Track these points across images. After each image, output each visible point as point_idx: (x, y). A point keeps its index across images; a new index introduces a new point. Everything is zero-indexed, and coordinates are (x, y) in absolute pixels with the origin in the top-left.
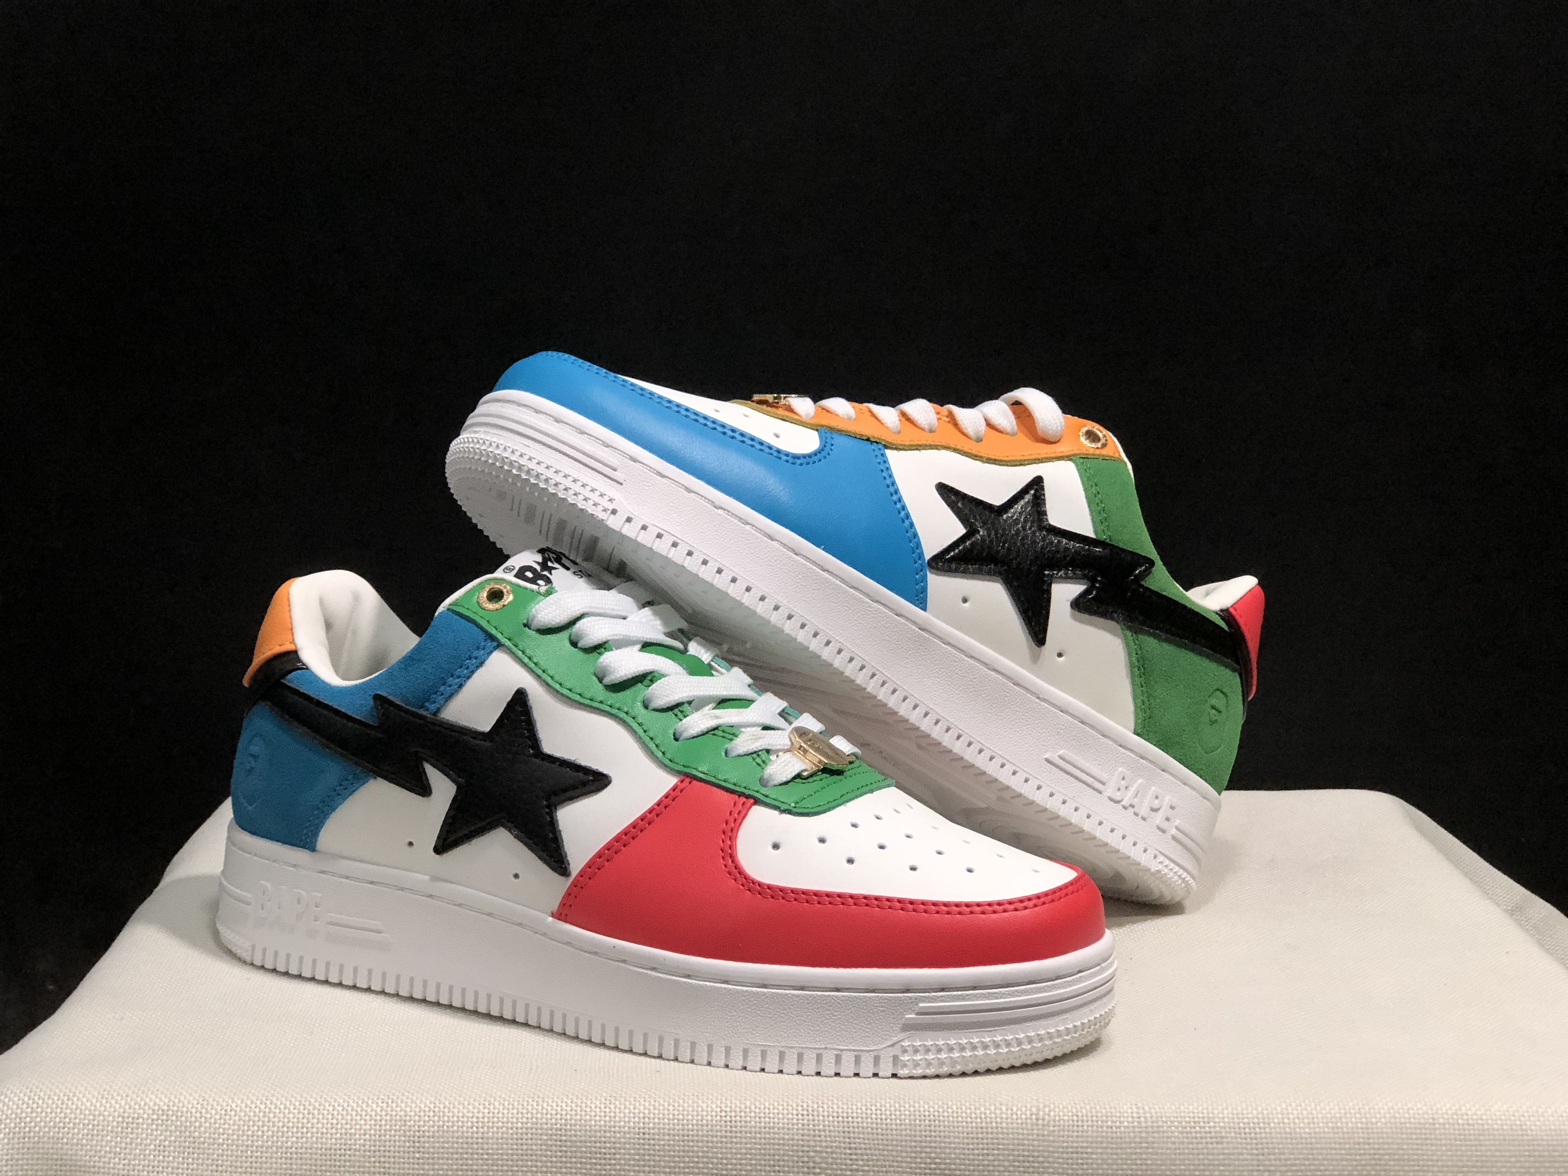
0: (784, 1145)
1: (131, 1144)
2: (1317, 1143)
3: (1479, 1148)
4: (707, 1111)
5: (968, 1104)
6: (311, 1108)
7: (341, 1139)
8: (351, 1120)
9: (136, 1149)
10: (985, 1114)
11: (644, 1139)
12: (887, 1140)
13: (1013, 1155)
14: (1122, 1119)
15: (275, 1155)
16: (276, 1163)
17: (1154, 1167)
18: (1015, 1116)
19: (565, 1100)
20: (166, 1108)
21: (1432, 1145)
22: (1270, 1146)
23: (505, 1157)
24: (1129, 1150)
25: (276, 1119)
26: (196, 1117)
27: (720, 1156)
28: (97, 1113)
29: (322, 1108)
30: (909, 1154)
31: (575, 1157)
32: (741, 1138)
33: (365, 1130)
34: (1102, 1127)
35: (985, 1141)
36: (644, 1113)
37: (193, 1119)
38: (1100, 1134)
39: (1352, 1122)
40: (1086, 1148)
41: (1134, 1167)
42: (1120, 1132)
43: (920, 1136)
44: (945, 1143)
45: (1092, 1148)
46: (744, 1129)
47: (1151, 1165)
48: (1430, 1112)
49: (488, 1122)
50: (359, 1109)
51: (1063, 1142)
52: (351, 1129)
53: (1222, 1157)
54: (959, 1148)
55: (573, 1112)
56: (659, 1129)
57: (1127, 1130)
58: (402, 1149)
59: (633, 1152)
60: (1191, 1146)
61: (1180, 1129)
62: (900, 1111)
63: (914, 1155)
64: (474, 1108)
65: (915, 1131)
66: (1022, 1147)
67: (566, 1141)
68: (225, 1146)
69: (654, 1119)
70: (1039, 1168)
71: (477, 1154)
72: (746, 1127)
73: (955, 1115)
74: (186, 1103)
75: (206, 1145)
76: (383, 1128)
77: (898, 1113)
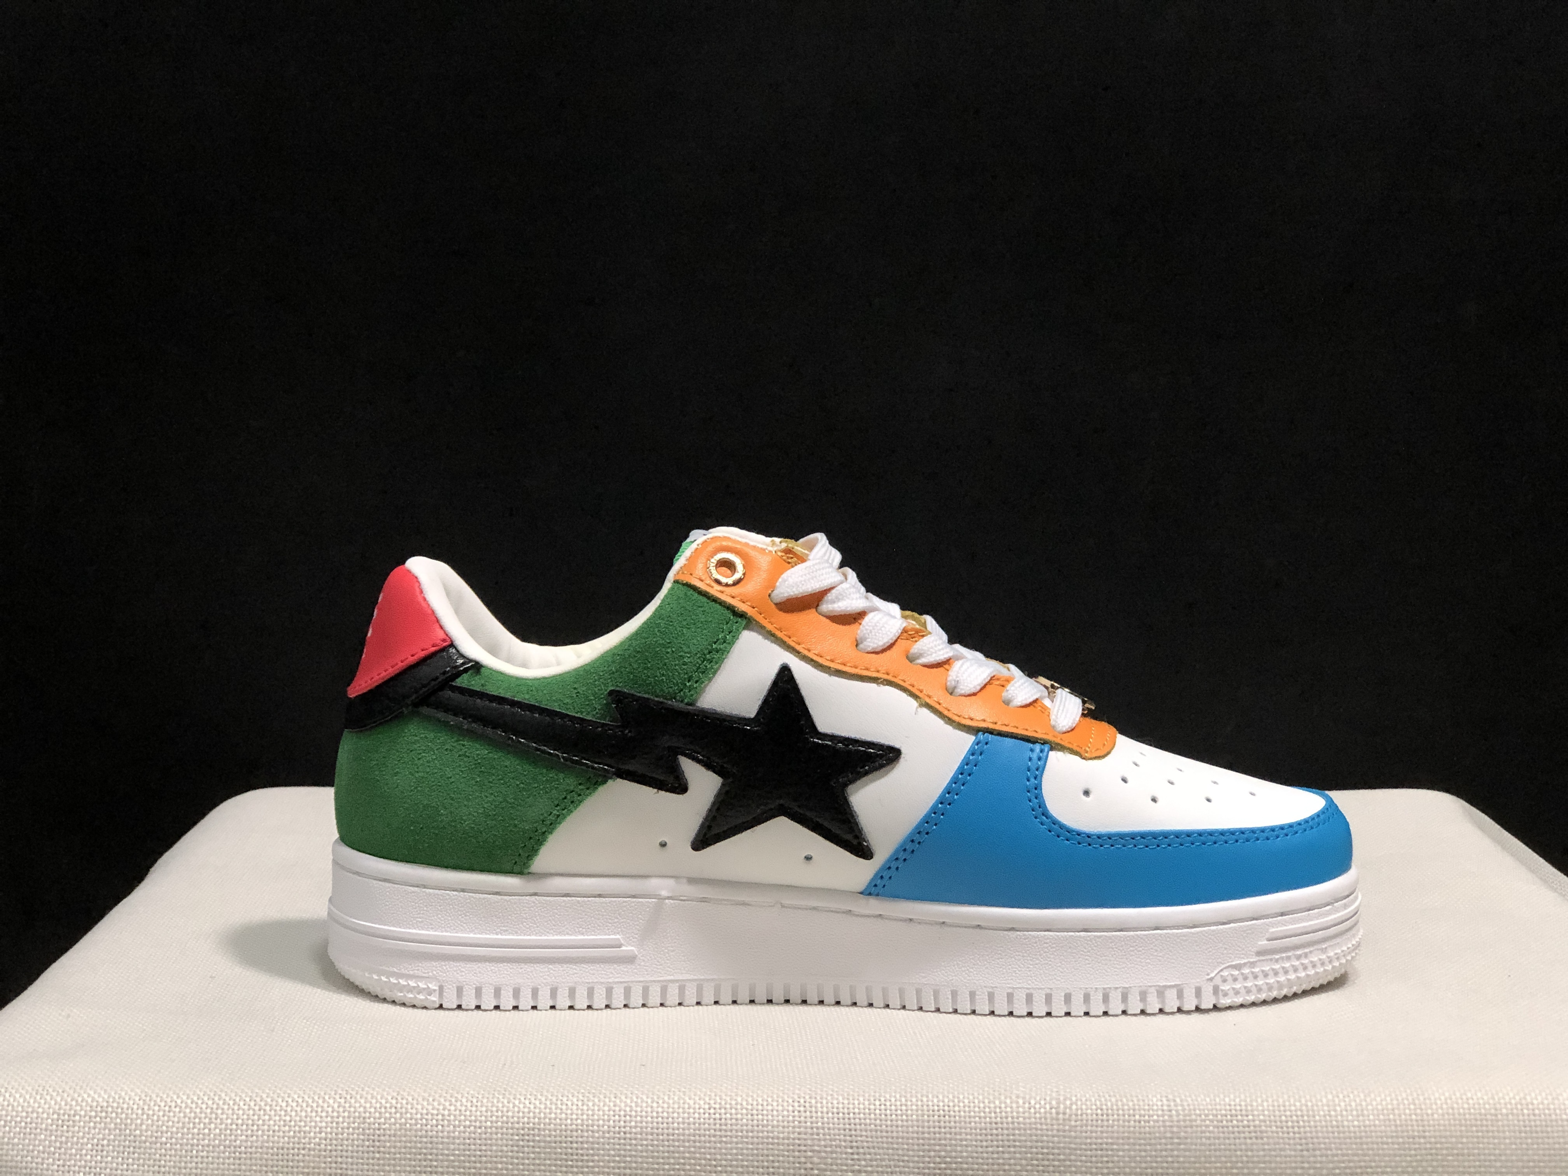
0: (778, 1144)
1: (66, 1143)
2: (1367, 1137)
3: (1546, 1140)
4: (694, 1109)
5: (981, 1097)
6: (263, 1104)
7: (294, 1137)
8: (306, 1117)
9: (71, 1149)
10: (1000, 1108)
11: (625, 1139)
12: (893, 1138)
13: (1031, 1153)
14: (1151, 1112)
15: (222, 1155)
16: (223, 1164)
17: (1187, 1165)
18: (1032, 1110)
19: (539, 1097)
20: (105, 1104)
21: (1494, 1138)
22: (1315, 1140)
23: (473, 1159)
24: (1159, 1147)
25: (225, 1116)
26: (137, 1114)
27: (708, 1156)
28: (30, 1110)
29: (274, 1103)
30: (917, 1153)
31: (549, 1159)
32: (731, 1137)
33: (320, 1128)
34: (1129, 1121)
35: (1000, 1137)
36: (625, 1111)
37: (134, 1116)
38: (1126, 1129)
39: (1405, 1114)
40: (1112, 1144)
41: (1165, 1165)
42: (1149, 1127)
43: (929, 1133)
44: (956, 1140)
45: (1117, 1144)
46: (734, 1127)
47: (1184, 1162)
48: (1491, 1102)
49: (454, 1121)
50: (315, 1105)
51: (1086, 1138)
52: (305, 1126)
53: (1262, 1153)
54: (971, 1146)
55: (548, 1111)
56: (641, 1128)
57: (1157, 1124)
58: (360, 1149)
59: (612, 1152)
60: (1227, 1141)
61: (1215, 1123)
62: (906, 1105)
63: (921, 1153)
64: (439, 1105)
65: (923, 1127)
66: (1040, 1144)
67: (539, 1141)
68: (168, 1145)
69: (636, 1117)
70: (1059, 1166)
71: (442, 1155)
72: (736, 1125)
73: (967, 1109)
74: (127, 1099)
75: (148, 1144)
76: (341, 1125)
77: (904, 1108)
